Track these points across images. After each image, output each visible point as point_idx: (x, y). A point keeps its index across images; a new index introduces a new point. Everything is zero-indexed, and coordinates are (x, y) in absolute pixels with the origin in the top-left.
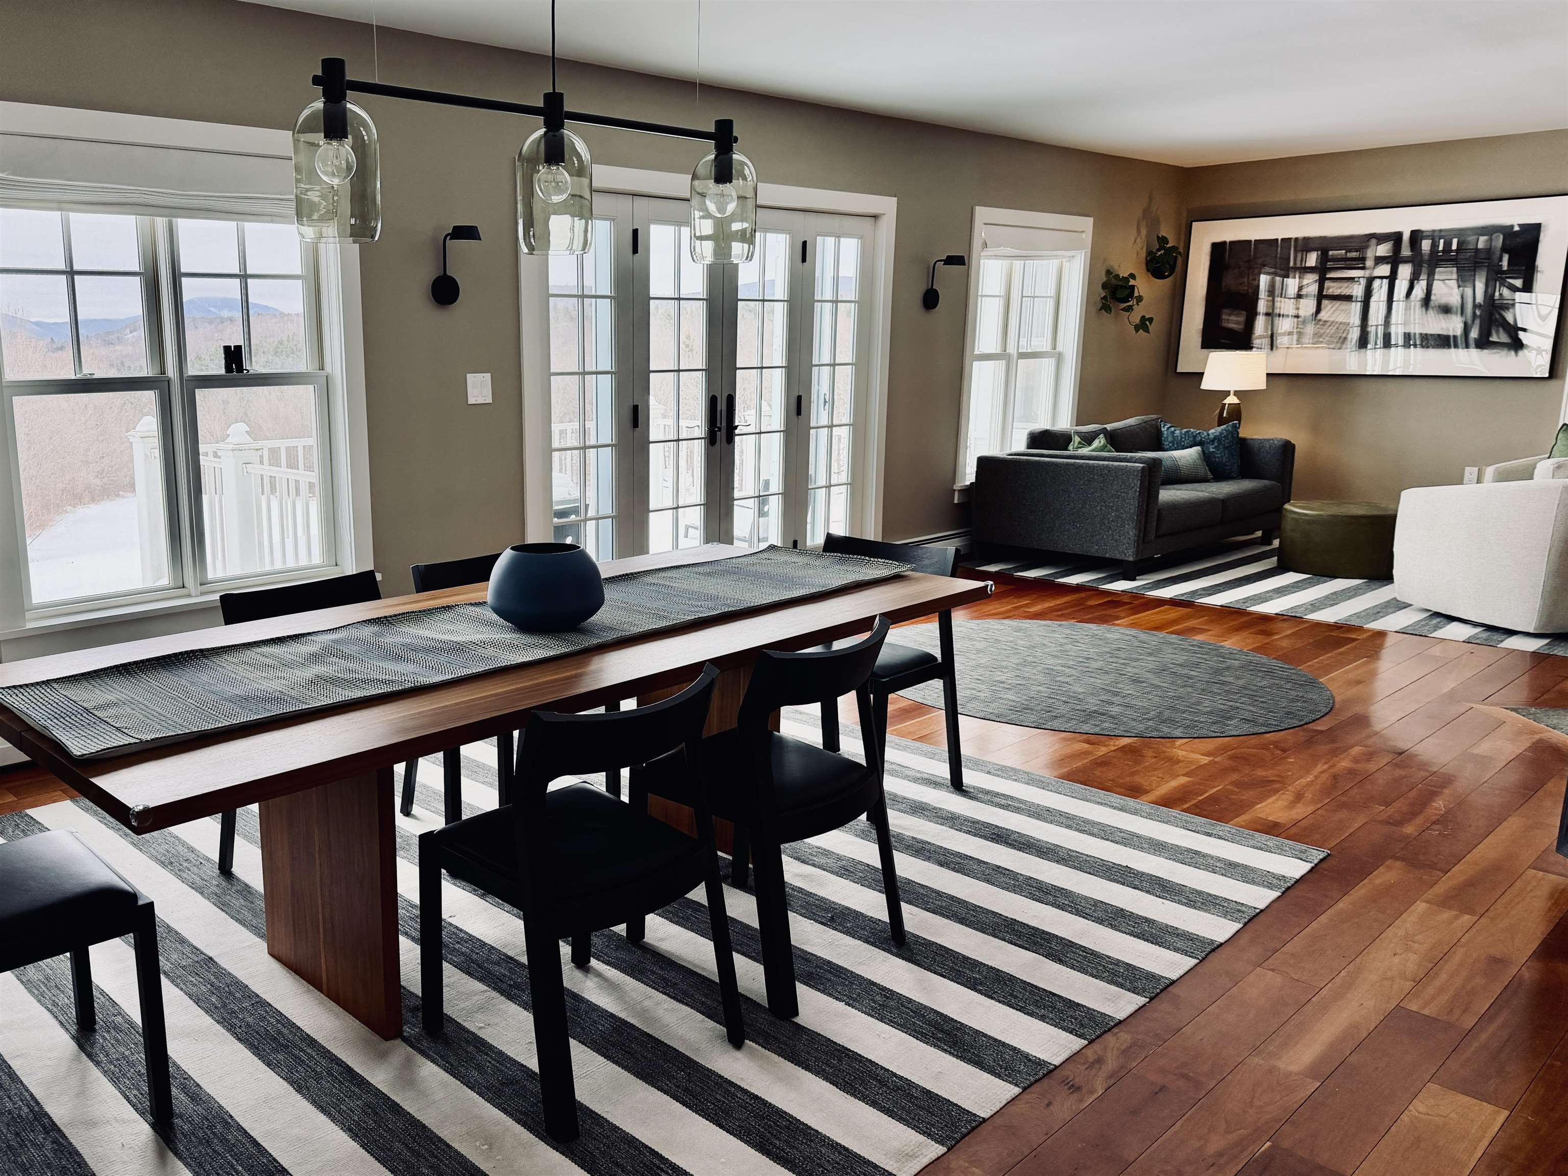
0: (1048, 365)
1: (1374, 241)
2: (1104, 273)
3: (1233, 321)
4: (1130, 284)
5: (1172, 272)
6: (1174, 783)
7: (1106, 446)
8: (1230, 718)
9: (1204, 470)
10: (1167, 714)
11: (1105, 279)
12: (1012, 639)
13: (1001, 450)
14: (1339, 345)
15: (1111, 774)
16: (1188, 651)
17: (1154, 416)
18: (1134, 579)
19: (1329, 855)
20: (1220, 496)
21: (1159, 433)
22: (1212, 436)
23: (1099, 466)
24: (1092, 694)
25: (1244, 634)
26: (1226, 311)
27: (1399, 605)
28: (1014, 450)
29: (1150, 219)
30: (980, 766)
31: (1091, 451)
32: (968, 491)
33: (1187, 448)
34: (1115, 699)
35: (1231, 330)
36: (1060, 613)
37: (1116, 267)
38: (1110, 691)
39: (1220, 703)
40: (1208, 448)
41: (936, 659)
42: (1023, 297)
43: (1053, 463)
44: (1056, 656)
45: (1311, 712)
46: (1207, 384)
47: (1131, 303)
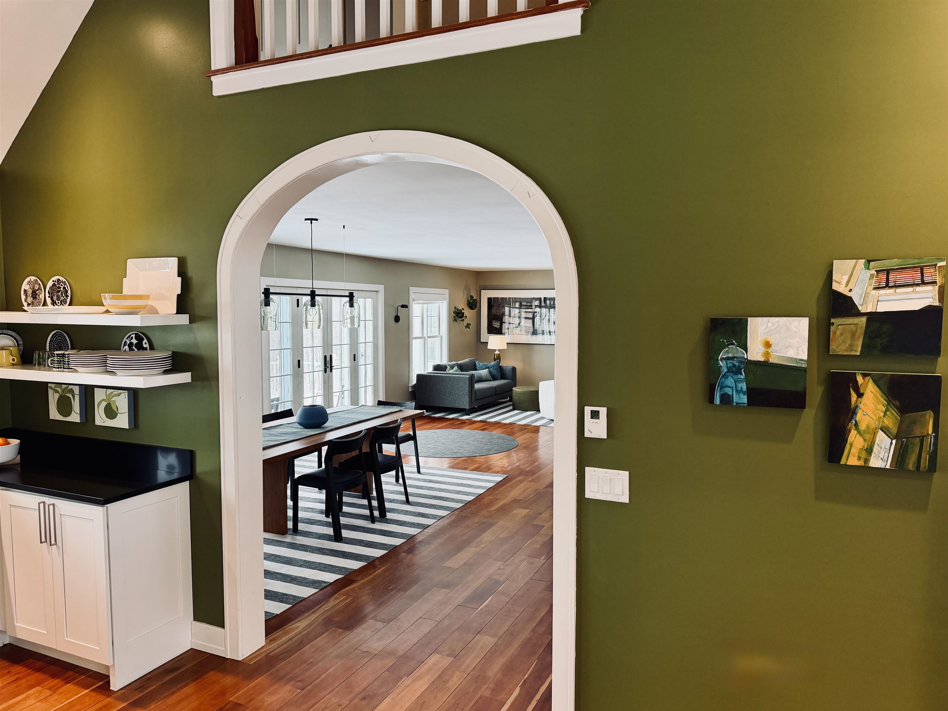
0: (437, 340)
1: (534, 300)
2: (454, 308)
3: (496, 325)
4: (462, 312)
5: (476, 308)
6: (475, 466)
7: (458, 370)
8: (491, 450)
9: (489, 377)
10: (475, 451)
11: (454, 310)
12: (432, 435)
13: (424, 372)
14: (527, 334)
15: (460, 466)
16: (483, 435)
17: (474, 358)
18: (470, 415)
19: (508, 476)
20: (494, 386)
21: (475, 365)
22: (491, 365)
23: (456, 377)
24: (455, 448)
25: (499, 429)
26: (494, 321)
27: (543, 418)
28: (429, 372)
29: (467, 288)
30: (424, 468)
31: (454, 371)
32: (414, 387)
33: (484, 369)
34: (462, 449)
35: (496, 328)
36: (446, 427)
37: (458, 306)
38: (460, 447)
39: (489, 447)
40: (490, 369)
41: (411, 435)
42: (427, 316)
43: (441, 376)
44: (446, 439)
45: (512, 447)
46: (489, 347)
47: (463, 318)
